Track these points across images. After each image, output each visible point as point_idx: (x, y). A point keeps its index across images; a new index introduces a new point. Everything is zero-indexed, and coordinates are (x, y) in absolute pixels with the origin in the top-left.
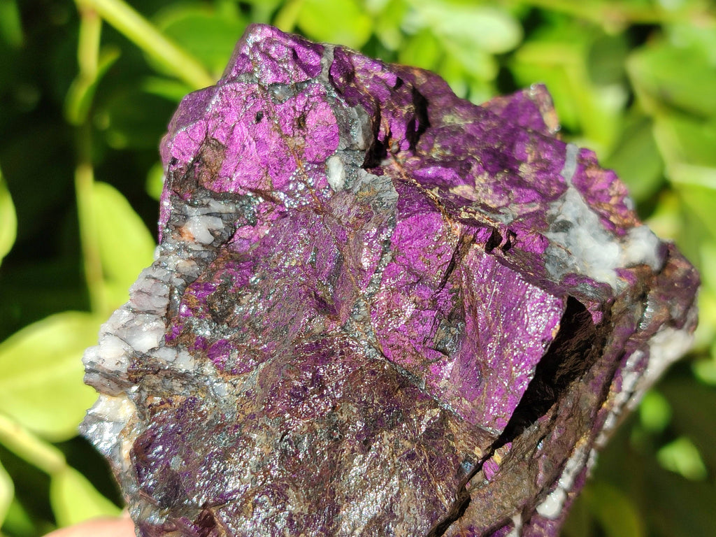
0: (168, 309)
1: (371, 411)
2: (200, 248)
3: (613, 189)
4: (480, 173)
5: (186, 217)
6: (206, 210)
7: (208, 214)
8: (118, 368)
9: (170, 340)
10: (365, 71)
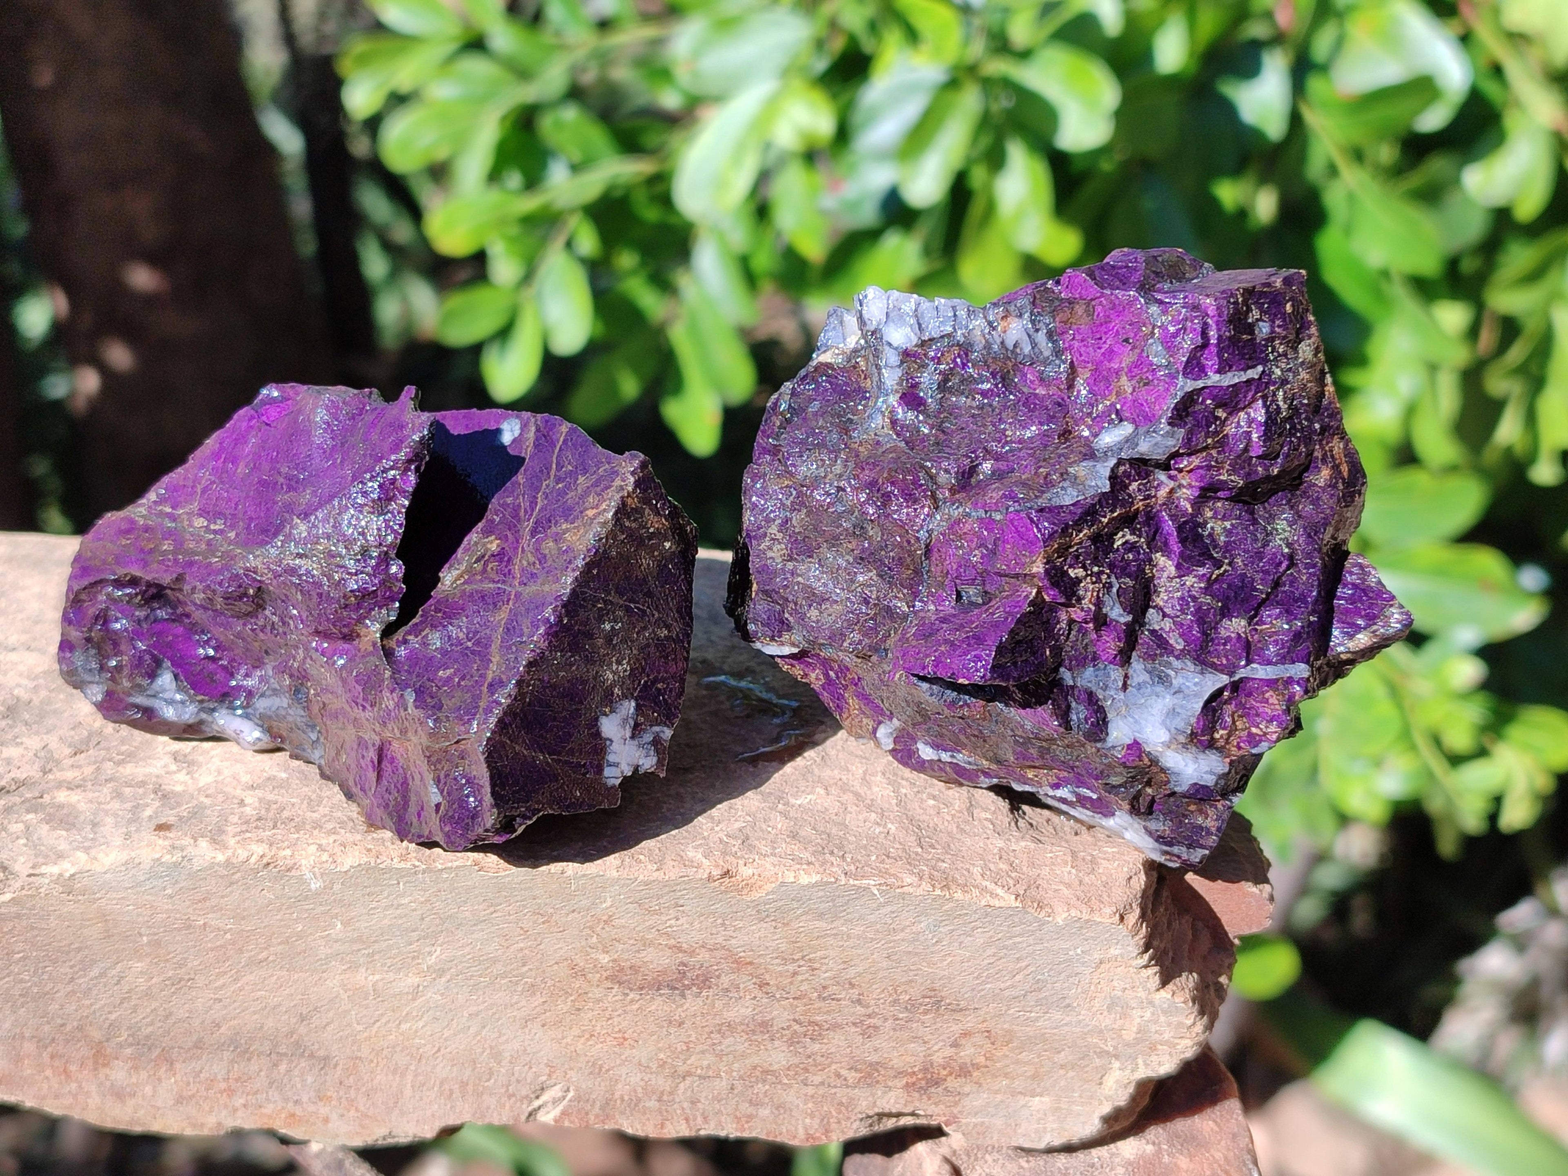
0: (930, 340)
1: (883, 553)
2: (999, 341)
3: (1267, 727)
4: (1201, 578)
5: (1021, 316)
6: (1031, 332)
7: (1029, 336)
8: (868, 322)
9: (906, 355)
10: (1250, 421)
